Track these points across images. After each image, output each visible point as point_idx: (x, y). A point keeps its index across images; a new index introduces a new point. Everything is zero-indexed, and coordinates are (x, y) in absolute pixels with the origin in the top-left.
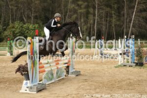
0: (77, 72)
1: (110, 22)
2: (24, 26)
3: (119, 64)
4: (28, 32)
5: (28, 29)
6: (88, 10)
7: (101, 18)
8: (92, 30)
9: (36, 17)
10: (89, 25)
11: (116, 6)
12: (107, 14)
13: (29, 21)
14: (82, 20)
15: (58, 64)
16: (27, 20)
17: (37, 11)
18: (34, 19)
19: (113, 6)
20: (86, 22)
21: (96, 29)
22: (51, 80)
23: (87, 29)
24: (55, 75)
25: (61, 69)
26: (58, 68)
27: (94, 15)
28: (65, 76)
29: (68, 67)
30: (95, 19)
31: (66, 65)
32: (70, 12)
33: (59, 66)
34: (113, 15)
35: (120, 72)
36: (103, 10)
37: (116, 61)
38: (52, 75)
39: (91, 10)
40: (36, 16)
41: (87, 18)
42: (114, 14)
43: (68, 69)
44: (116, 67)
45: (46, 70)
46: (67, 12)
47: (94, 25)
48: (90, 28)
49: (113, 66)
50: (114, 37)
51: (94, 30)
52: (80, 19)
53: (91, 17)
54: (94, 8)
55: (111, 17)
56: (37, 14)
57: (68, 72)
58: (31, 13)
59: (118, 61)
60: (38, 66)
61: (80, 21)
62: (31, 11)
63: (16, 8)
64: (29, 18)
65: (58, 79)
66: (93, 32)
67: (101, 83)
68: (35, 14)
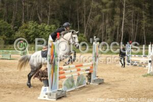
0: (100, 80)
1: (140, 23)
2: (39, 26)
3: (148, 73)
4: (43, 34)
5: (43, 30)
6: (114, 9)
7: (129, 19)
8: (118, 33)
9: (53, 17)
10: (114, 27)
11: (147, 5)
12: (137, 14)
13: (44, 20)
14: (107, 21)
15: (79, 70)
16: (43, 19)
17: (54, 9)
18: (50, 18)
19: (143, 5)
20: (111, 24)
21: (122, 31)
22: (72, 87)
23: (111, 32)
24: (76, 82)
25: (82, 76)
26: (79, 75)
27: (121, 16)
28: (87, 84)
29: (90, 74)
30: (122, 21)
31: (88, 72)
32: (93, 11)
33: (81, 73)
34: (144, 16)
35: (149, 82)
36: (132, 9)
37: (145, 70)
38: (73, 82)
39: (118, 10)
40: (53, 15)
41: (113, 18)
42: (145, 14)
43: (90, 77)
44: (144, 76)
45: (67, 76)
46: (89, 11)
47: (121, 27)
48: (116, 31)
49: (141, 75)
50: (144, 41)
51: (120, 33)
52: (105, 19)
53: (117, 18)
54: (121, 7)
55: (141, 18)
56: (55, 13)
57: (90, 80)
58: (48, 12)
59: (147, 70)
60: (58, 71)
61: (105, 22)
62: (48, 9)
63: (30, 5)
64: (45, 17)
65: (79, 87)
66: (120, 35)
67: (127, 92)
68: (52, 13)
